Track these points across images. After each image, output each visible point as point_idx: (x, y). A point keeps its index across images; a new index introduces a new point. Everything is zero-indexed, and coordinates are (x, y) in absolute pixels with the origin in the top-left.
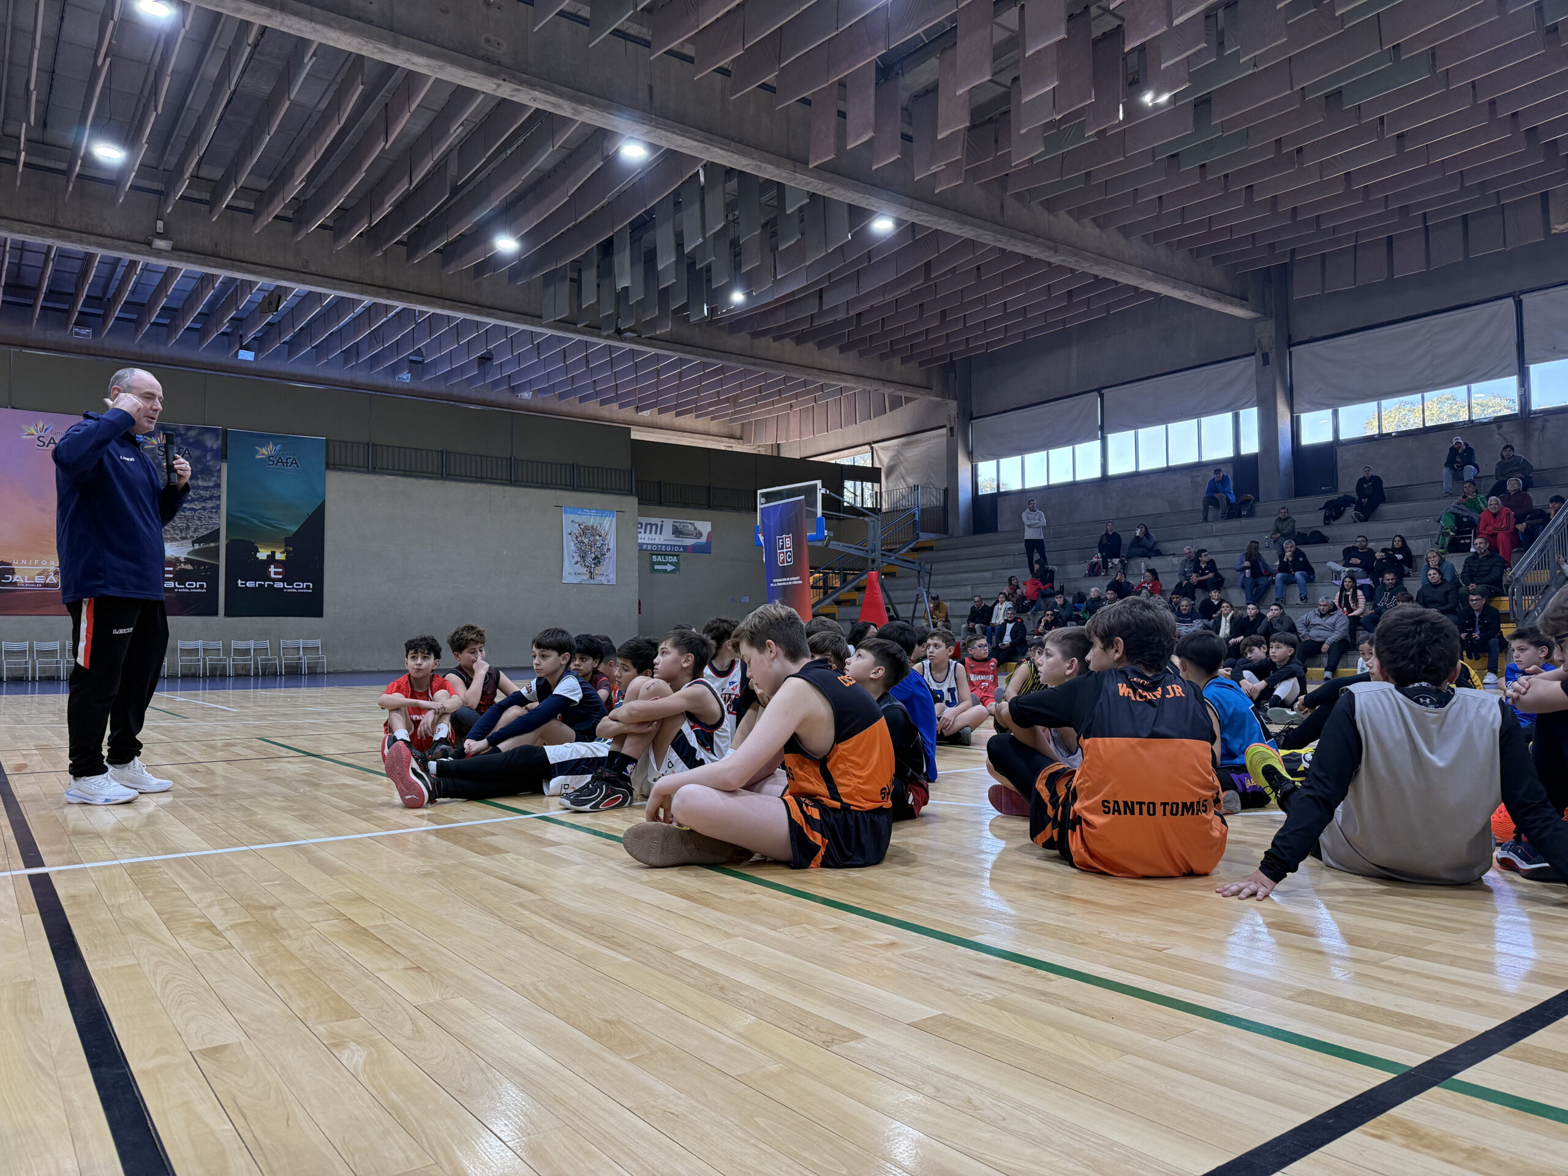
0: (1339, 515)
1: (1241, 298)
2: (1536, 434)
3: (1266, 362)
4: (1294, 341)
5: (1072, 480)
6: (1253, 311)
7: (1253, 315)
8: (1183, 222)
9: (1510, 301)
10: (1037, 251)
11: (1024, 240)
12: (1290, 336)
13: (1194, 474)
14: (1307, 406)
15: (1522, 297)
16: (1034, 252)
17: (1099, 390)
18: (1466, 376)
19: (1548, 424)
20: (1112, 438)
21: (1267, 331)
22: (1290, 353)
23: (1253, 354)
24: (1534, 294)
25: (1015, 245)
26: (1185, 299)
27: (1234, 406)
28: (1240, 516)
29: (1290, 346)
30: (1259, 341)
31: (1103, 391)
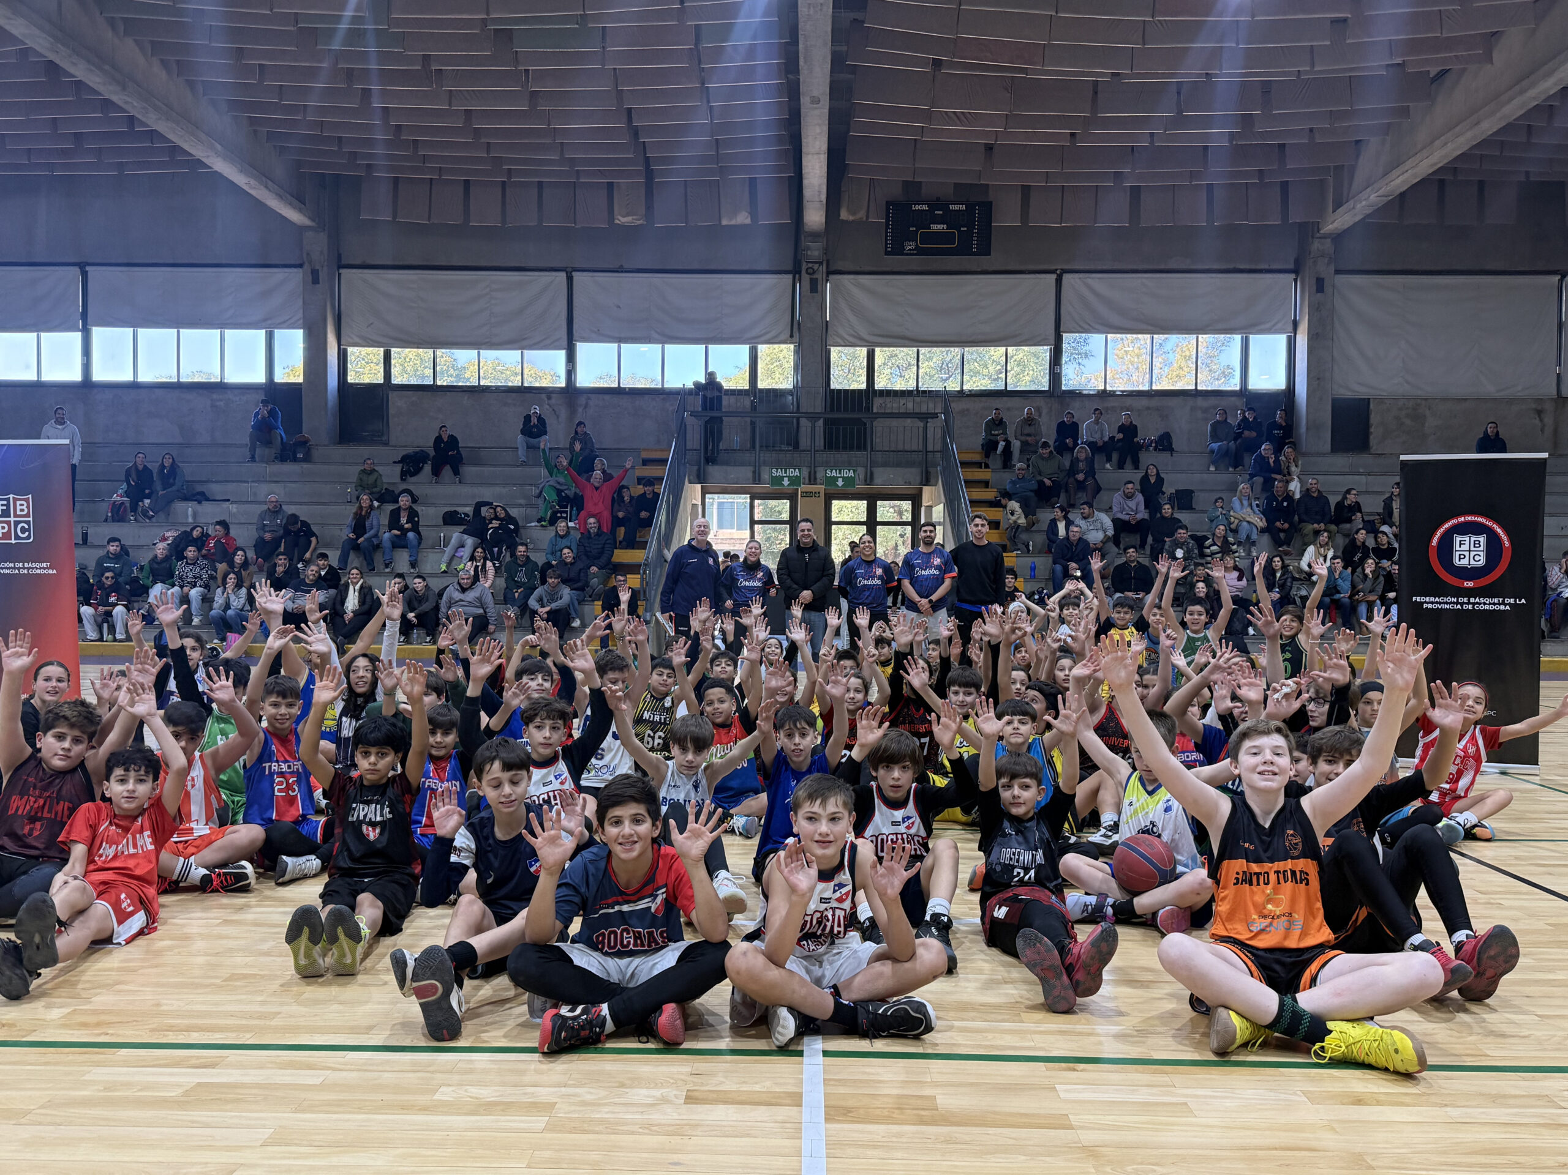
0: (417, 471)
1: (298, 199)
2: (580, 410)
3: (315, 280)
4: (343, 262)
5: (35, 378)
6: (309, 218)
7: (307, 222)
8: (281, 100)
9: (563, 275)
10: (98, 80)
11: (89, 61)
12: (339, 257)
13: (215, 396)
14: (357, 340)
15: (574, 274)
16: (94, 80)
17: (82, 266)
18: (520, 341)
19: (591, 403)
20: (99, 333)
21: (318, 245)
22: (340, 275)
23: (301, 266)
24: (585, 274)
25: (75, 64)
26: (245, 188)
27: (270, 324)
28: (295, 460)
29: (340, 267)
30: (308, 254)
31: (88, 268)
